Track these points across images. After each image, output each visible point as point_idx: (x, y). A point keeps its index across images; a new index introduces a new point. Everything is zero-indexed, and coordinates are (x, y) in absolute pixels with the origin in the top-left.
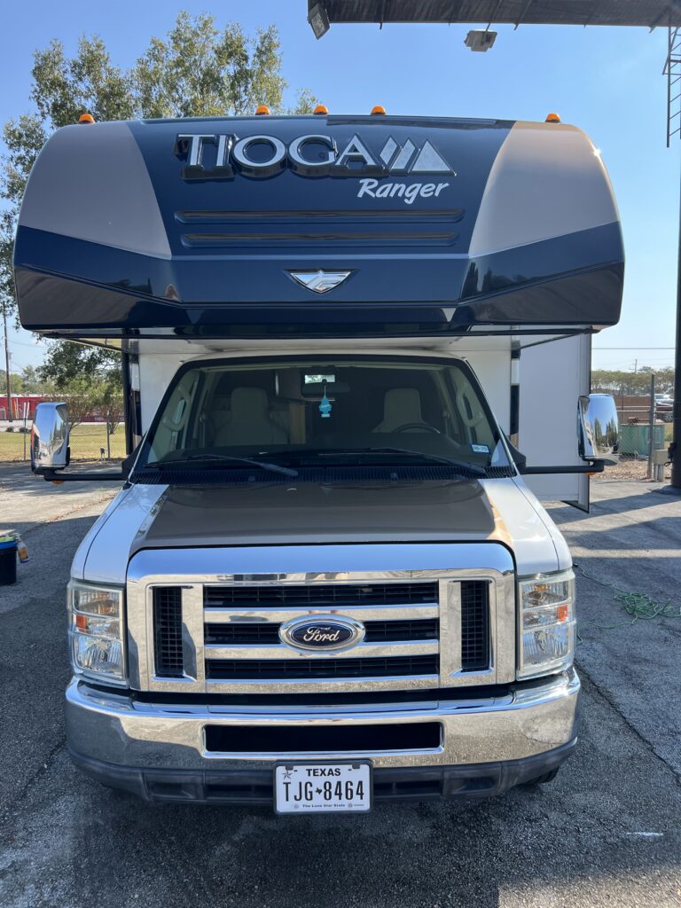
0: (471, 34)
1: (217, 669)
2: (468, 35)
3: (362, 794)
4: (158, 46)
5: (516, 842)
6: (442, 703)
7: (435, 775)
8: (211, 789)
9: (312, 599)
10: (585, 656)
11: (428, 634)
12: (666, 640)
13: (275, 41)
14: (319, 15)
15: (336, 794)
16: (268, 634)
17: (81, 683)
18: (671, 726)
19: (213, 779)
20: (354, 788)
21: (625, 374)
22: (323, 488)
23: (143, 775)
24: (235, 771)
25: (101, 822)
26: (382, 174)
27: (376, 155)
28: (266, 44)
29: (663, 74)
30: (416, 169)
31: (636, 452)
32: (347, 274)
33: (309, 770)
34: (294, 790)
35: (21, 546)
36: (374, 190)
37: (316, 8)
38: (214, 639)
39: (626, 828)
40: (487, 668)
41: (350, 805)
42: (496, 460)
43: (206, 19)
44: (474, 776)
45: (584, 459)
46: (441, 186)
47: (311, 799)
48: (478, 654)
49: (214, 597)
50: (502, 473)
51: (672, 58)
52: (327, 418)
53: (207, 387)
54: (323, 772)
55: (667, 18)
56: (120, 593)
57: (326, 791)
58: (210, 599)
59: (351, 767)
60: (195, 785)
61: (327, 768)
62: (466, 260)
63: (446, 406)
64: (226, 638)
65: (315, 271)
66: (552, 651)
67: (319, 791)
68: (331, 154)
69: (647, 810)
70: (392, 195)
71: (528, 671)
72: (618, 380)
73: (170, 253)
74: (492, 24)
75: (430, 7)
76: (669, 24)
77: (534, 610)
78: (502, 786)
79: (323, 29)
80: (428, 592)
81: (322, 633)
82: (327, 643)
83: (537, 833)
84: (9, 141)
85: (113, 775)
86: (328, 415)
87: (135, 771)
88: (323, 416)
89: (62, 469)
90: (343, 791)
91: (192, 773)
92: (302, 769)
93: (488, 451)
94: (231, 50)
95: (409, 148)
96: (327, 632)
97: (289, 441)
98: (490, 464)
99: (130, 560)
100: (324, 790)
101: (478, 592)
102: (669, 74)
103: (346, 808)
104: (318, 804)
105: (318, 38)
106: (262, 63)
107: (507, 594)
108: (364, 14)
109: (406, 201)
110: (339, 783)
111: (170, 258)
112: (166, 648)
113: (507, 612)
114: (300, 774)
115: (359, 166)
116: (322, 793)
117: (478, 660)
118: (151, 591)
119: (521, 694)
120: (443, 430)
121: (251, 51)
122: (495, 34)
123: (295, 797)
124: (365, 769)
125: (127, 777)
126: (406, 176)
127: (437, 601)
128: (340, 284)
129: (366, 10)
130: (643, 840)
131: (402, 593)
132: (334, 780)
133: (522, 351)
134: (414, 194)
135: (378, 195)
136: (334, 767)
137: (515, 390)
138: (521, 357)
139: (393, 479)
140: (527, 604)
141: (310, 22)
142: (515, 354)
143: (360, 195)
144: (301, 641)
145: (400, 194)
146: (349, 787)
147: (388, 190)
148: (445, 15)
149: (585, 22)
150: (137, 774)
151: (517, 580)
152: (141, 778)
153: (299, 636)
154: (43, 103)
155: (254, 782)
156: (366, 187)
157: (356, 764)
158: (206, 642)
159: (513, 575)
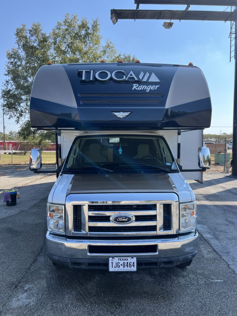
0: (165, 23)
1: (91, 229)
2: (164, 23)
3: (134, 266)
4: (59, 24)
5: (179, 283)
6: (157, 240)
7: (155, 260)
8: (90, 264)
9: (119, 209)
10: (201, 229)
11: (153, 219)
12: (227, 225)
13: (98, 23)
14: (114, 17)
15: (126, 266)
16: (107, 219)
17: (50, 233)
18: (227, 250)
19: (91, 261)
20: (132, 264)
21: (217, 135)
22: (120, 176)
23: (70, 260)
24: (97, 259)
25: (54, 277)
26: (139, 82)
27: (138, 77)
28: (95, 24)
29: (229, 37)
30: (150, 81)
31: (220, 163)
32: (129, 113)
33: (119, 259)
34: (114, 265)
35: (18, 193)
36: (137, 87)
37: (114, 14)
38: (91, 220)
39: (212, 279)
40: (171, 230)
41: (131, 269)
42: (173, 167)
43: (75, 15)
44: (167, 261)
45: (200, 167)
46: (157, 86)
47: (119, 267)
48: (168, 226)
49: (91, 208)
50: (175, 171)
51: (232, 32)
52: (121, 154)
53: (82, 143)
54: (123, 259)
55: (230, 18)
56: (63, 207)
57: (124, 265)
58: (90, 209)
59: (131, 258)
60: (85, 263)
61: (124, 258)
62: (165, 109)
63: (157, 150)
64: (94, 220)
65: (120, 112)
66: (190, 225)
67: (122, 265)
68: (124, 77)
69: (219, 274)
70: (142, 89)
71: (183, 230)
72: (215, 138)
73: (77, 106)
74: (172, 20)
75: (151, 14)
76: (231, 20)
77: (184, 213)
78: (175, 264)
79: (116, 21)
80: (153, 207)
81: (122, 219)
82: (124, 221)
83: (185, 280)
84: (8, 57)
85: (61, 260)
86: (121, 153)
87: (68, 259)
88: (120, 153)
89: (39, 169)
90: (129, 265)
91: (84, 259)
92: (117, 258)
93: (171, 165)
94: (83, 26)
95: (148, 74)
96: (124, 218)
97: (108, 161)
98: (171, 168)
99: (66, 197)
100: (123, 265)
101: (168, 207)
102: (231, 38)
103: (129, 270)
104: (121, 269)
105: (114, 24)
106: (94, 30)
107: (176, 209)
108: (129, 16)
109: (147, 91)
110: (127, 263)
111: (77, 108)
112: (77, 223)
113: (177, 215)
114: (116, 260)
115: (132, 80)
116: (123, 266)
117: (168, 227)
118: (73, 206)
119: (180, 237)
120: (156, 158)
121: (90, 26)
122: (173, 23)
123: (115, 267)
124: (135, 258)
125: (65, 261)
126: (147, 83)
127: (156, 210)
128: (127, 116)
129: (130, 15)
130: (217, 282)
131: (146, 207)
132: (126, 262)
133: (181, 133)
134: (149, 88)
135: (138, 89)
136: (126, 258)
137: (179, 145)
138: (181, 134)
139: (142, 173)
140: (182, 211)
141: (111, 19)
142: (179, 134)
143: (133, 89)
144: (117, 221)
145: (145, 89)
146: (130, 264)
147: (141, 88)
148: (156, 17)
149: (203, 20)
150: (68, 260)
151: (179, 203)
152: (69, 261)
153: (116, 220)
154: (20, 44)
155: (103, 262)
156: (135, 86)
157: (132, 257)
158: (89, 221)
159: (178, 202)
